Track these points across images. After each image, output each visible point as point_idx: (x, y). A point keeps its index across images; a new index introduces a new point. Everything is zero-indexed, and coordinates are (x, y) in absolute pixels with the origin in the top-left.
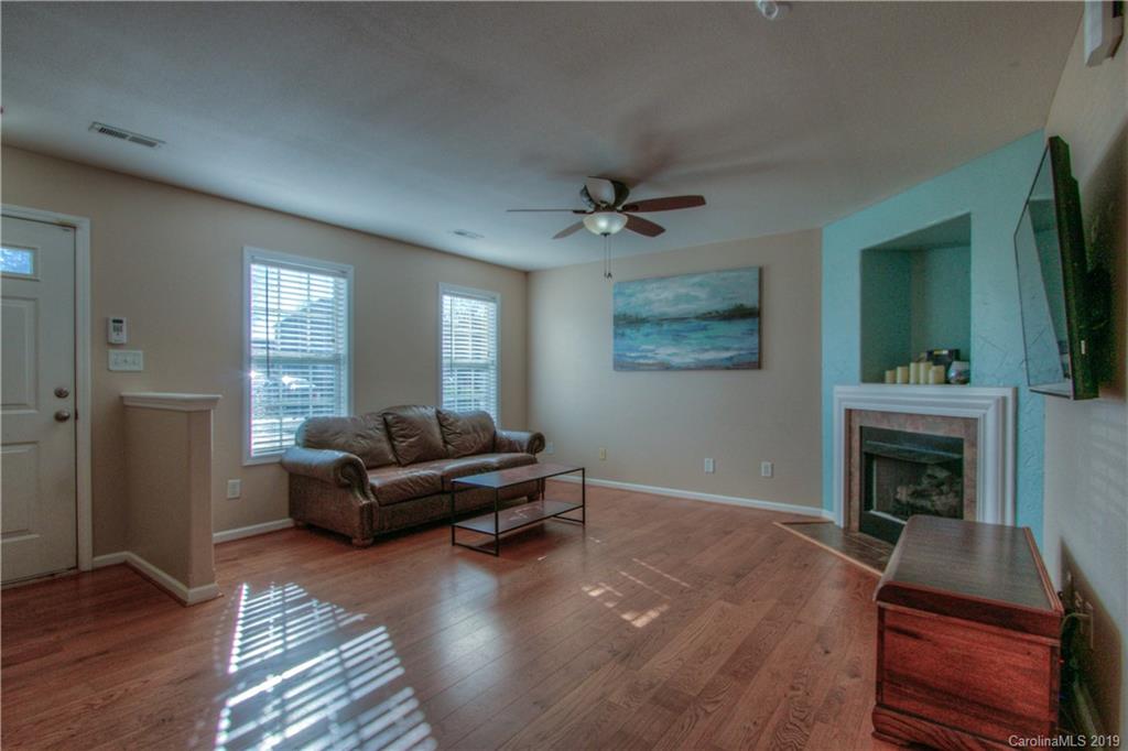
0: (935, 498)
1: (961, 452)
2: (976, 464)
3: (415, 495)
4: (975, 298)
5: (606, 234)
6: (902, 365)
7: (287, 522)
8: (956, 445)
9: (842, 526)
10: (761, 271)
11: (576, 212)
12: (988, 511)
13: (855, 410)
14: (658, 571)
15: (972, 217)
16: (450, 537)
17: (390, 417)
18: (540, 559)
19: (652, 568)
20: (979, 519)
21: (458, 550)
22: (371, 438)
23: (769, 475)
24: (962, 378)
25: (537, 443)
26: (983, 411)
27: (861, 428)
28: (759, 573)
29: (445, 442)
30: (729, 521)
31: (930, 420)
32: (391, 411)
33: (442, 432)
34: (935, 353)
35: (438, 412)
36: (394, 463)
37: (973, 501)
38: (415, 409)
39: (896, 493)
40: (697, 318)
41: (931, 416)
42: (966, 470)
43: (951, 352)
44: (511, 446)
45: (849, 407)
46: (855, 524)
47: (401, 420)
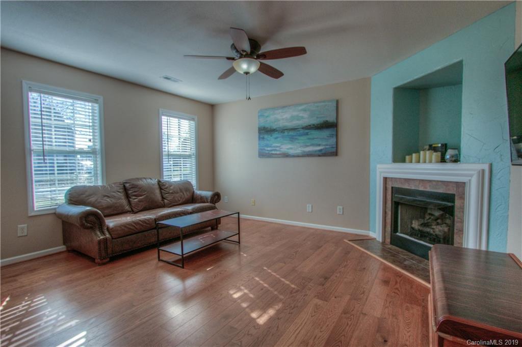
0: (434, 227)
1: (453, 202)
2: (463, 209)
3: (137, 231)
4: (464, 111)
5: (247, 73)
6: (415, 153)
7: (62, 248)
8: (450, 198)
9: (381, 240)
10: (337, 102)
11: (229, 58)
12: (470, 241)
13: (389, 178)
14: (278, 276)
15: (464, 63)
16: (157, 255)
17: (127, 185)
18: (208, 269)
19: (275, 274)
20: (465, 246)
21: (161, 264)
22: (114, 197)
23: (341, 213)
24: (454, 159)
25: (216, 197)
26: (470, 178)
27: (392, 188)
28: (338, 275)
29: (163, 198)
30: (321, 239)
31: (434, 183)
32: (129, 182)
33: (161, 193)
34: (434, 146)
35: (159, 182)
36: (130, 212)
37: (461, 231)
38: (145, 180)
39: (412, 223)
40: (303, 128)
41: (434, 181)
42: (457, 213)
43: (442, 145)
44: (202, 200)
45: (385, 176)
46: (388, 240)
47: (134, 186)
